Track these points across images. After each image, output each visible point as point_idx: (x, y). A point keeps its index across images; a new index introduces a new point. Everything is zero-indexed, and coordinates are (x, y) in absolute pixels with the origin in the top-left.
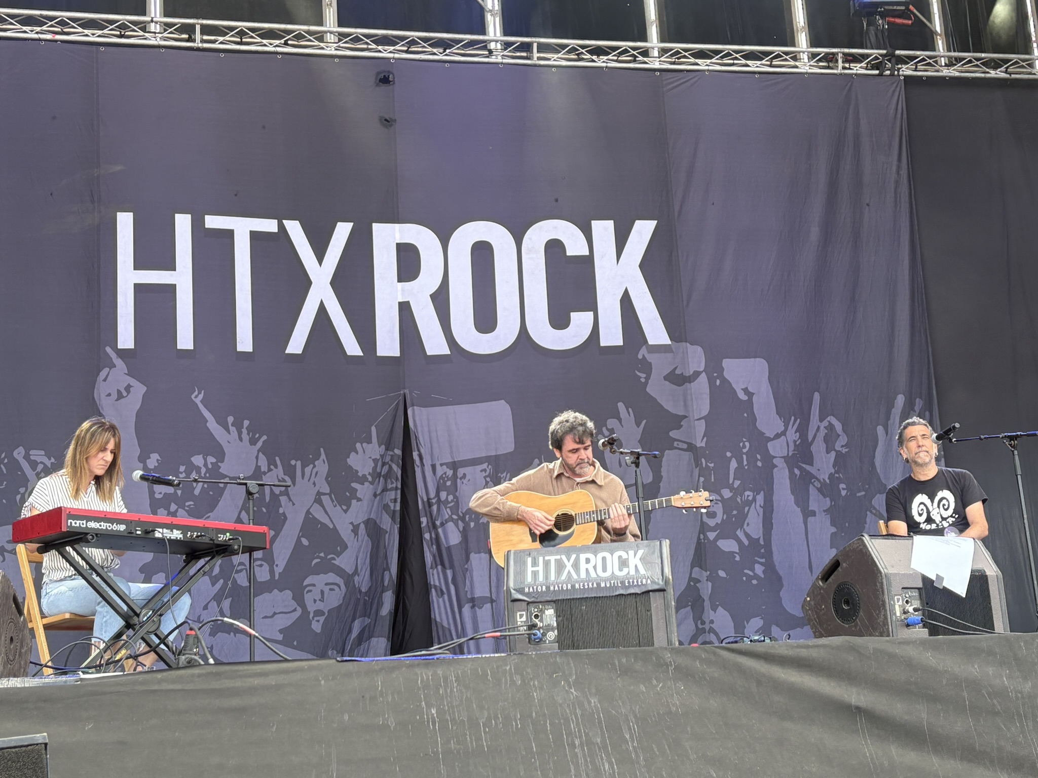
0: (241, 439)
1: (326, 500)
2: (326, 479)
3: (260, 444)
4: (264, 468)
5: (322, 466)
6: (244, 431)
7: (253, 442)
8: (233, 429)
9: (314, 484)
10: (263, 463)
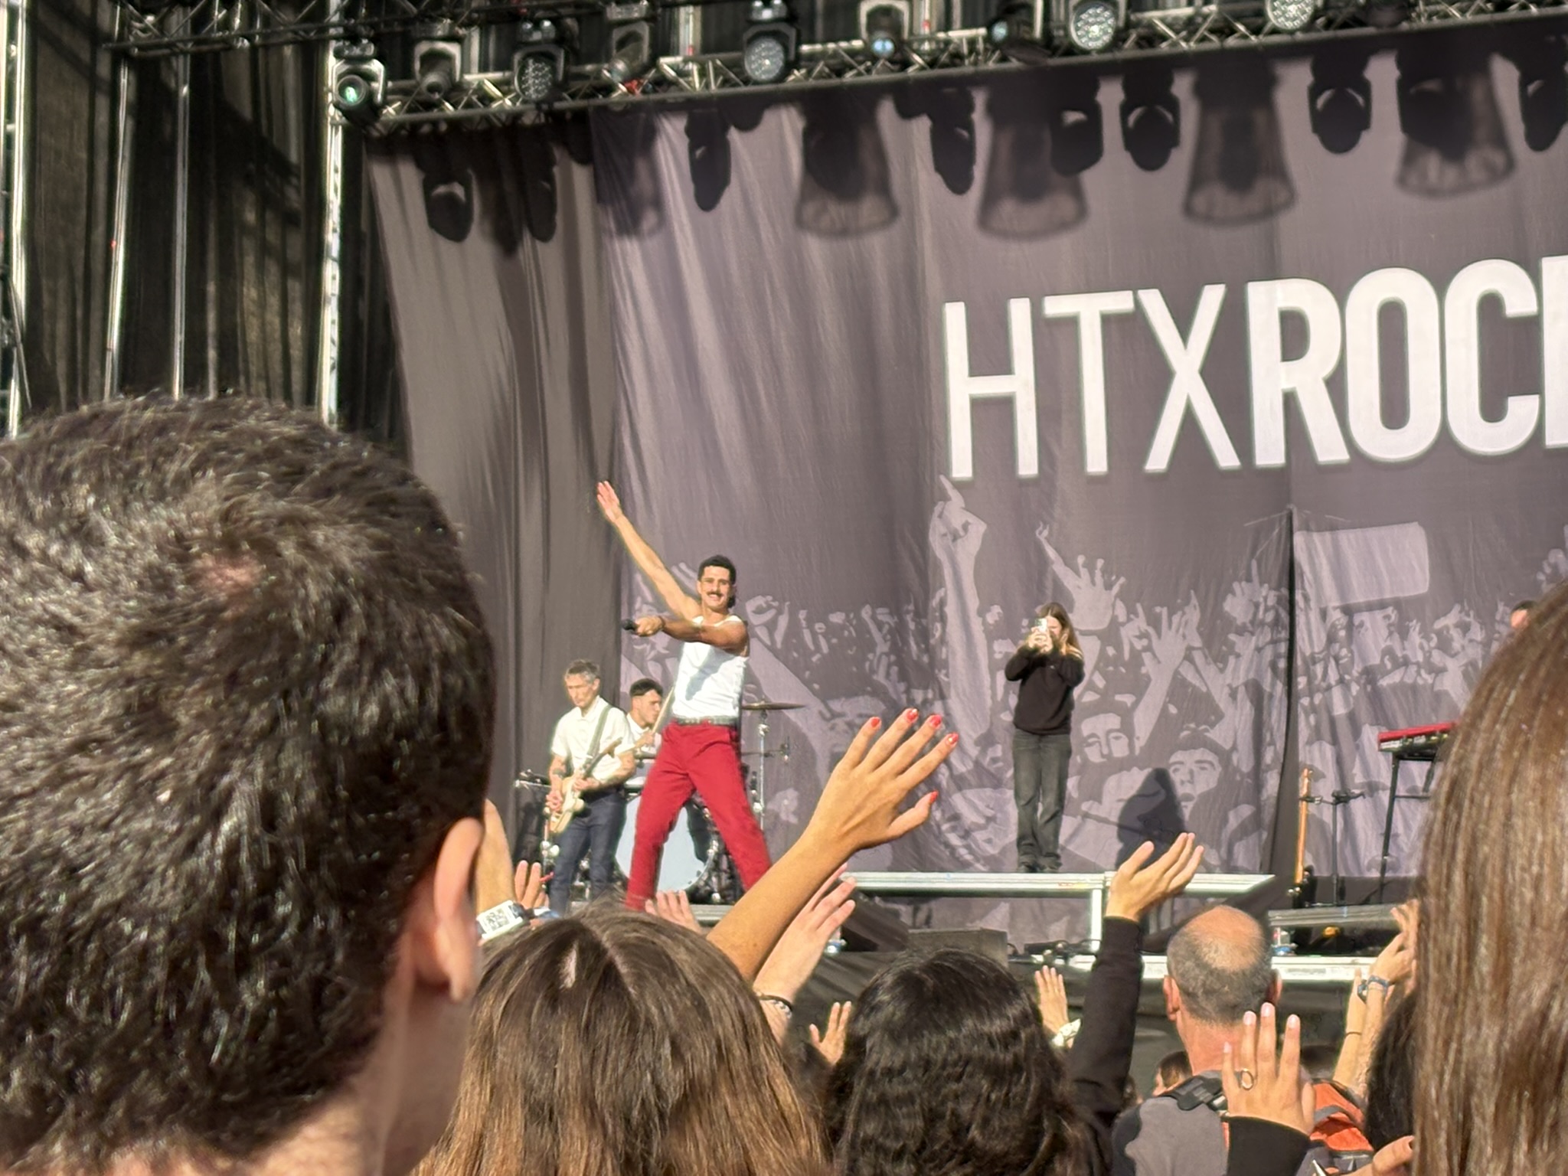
0: (1093, 583)
1: (1198, 657)
2: (1198, 629)
3: (1116, 589)
4: (1122, 618)
5: (1193, 615)
6: (1098, 573)
7: (1108, 586)
8: (1084, 571)
9: (1184, 637)
10: (1121, 612)
